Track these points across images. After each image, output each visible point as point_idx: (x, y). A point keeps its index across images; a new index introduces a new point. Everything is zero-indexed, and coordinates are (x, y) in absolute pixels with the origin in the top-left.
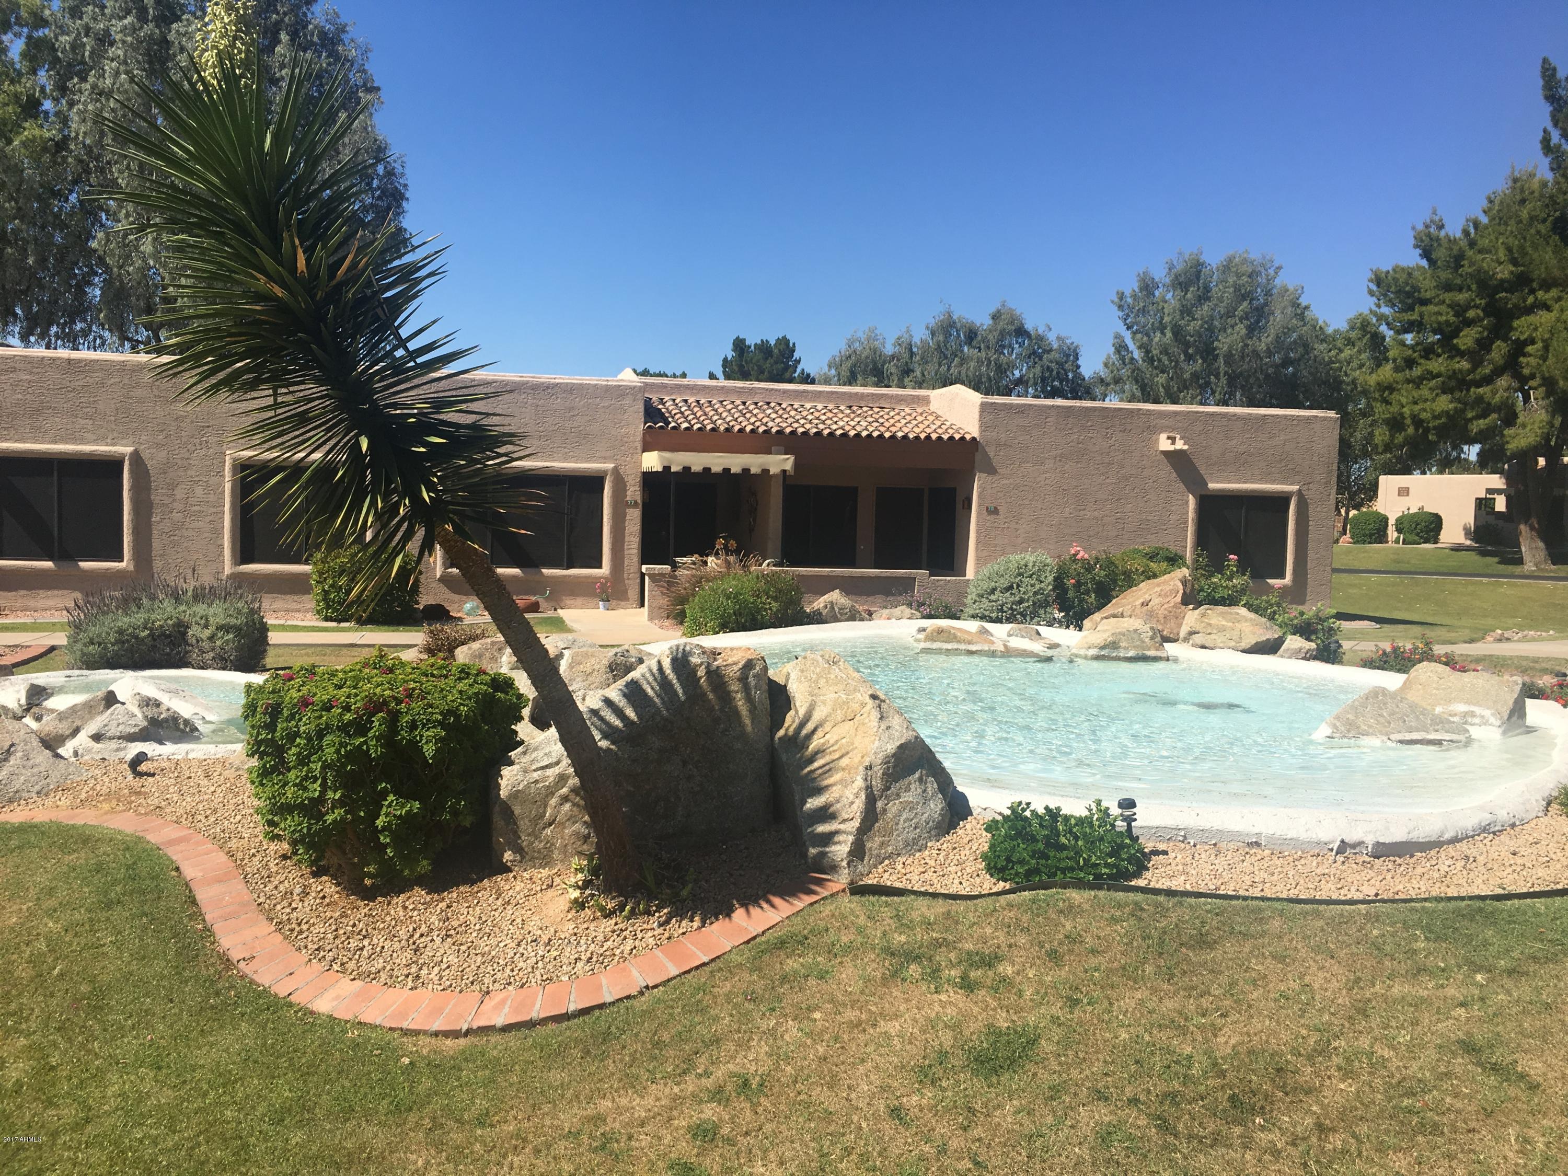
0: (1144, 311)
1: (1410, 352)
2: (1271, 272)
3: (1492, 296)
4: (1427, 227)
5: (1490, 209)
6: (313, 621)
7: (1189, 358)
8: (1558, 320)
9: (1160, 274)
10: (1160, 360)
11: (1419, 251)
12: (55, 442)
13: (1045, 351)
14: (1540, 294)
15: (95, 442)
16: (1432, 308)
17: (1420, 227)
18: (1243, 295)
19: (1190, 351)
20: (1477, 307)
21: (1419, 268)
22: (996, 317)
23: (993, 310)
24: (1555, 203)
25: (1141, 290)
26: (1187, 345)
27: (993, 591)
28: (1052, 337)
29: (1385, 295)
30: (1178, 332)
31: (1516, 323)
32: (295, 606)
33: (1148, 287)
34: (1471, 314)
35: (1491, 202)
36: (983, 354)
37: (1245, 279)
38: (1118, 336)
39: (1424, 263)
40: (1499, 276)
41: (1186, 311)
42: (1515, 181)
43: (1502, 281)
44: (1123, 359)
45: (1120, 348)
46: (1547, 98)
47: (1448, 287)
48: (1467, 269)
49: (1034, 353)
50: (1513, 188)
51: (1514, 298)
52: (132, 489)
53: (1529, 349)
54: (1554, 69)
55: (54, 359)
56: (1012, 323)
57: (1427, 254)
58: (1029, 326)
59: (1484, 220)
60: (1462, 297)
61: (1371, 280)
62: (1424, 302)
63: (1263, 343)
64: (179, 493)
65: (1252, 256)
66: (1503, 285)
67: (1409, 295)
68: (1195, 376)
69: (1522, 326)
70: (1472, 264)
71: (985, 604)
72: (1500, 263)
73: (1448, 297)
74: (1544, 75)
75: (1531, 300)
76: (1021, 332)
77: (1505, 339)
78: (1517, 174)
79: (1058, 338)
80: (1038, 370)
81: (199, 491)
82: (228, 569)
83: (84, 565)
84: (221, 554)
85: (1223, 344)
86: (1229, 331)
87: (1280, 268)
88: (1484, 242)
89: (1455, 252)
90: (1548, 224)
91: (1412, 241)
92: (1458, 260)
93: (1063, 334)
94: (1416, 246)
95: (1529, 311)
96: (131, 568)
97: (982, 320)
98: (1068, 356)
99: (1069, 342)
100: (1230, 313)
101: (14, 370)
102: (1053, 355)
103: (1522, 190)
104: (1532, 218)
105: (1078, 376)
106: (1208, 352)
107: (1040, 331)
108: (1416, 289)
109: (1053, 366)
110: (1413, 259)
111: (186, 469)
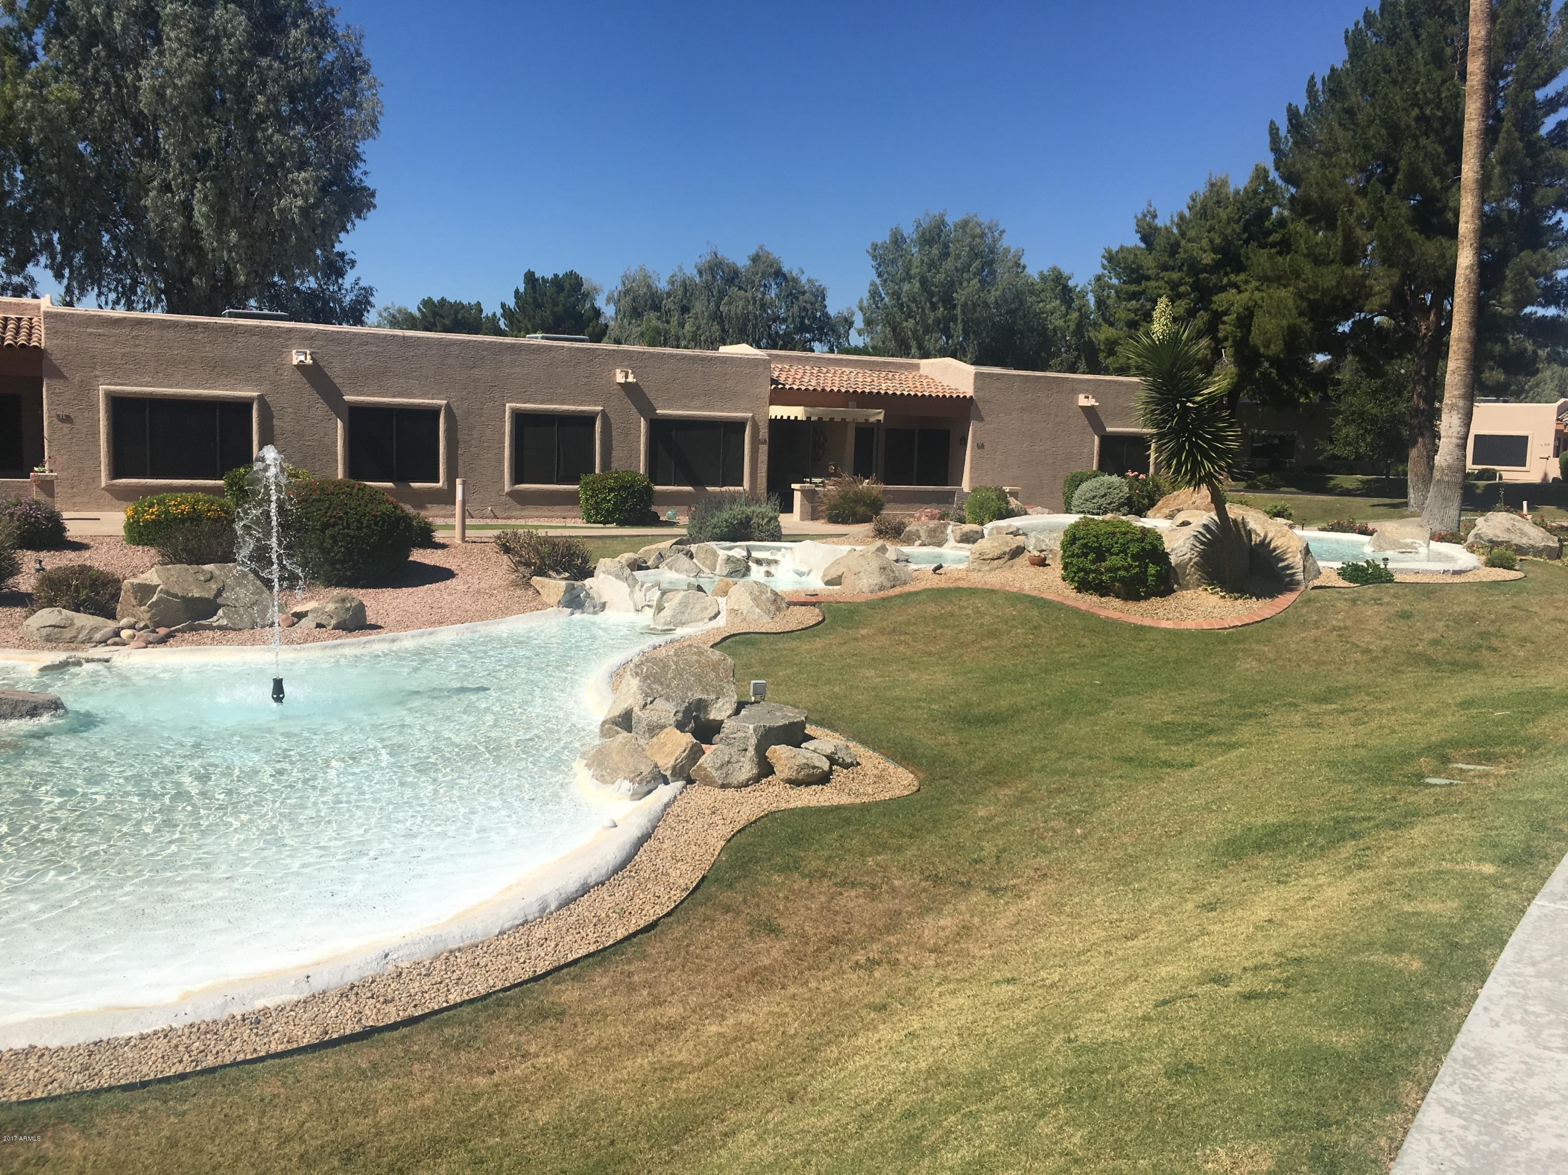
0: (893, 262)
1: (1133, 315)
2: (996, 234)
3: (1196, 275)
4: (1145, 216)
5: (1194, 206)
6: (580, 522)
7: (934, 308)
8: (1250, 299)
9: (909, 231)
10: (908, 307)
11: (1139, 235)
12: (394, 396)
13: (799, 292)
14: (1232, 276)
15: (421, 397)
16: (1153, 283)
17: (1140, 216)
18: (975, 254)
19: (934, 300)
20: (1186, 284)
21: (1139, 249)
22: (755, 259)
23: (752, 252)
24: (1244, 207)
25: (891, 242)
26: (932, 294)
27: (1094, 497)
28: (803, 280)
29: (1114, 269)
30: (924, 282)
31: (1215, 298)
32: (550, 514)
33: (897, 240)
34: (1182, 289)
35: (1194, 200)
36: (749, 294)
37: (978, 240)
38: (873, 284)
39: (1143, 245)
40: (1205, 262)
41: (933, 265)
42: (1212, 185)
43: (1207, 265)
44: (876, 303)
45: (874, 294)
46: (1272, 150)
47: (1165, 268)
48: (1181, 255)
49: (791, 294)
50: (1211, 191)
51: (1214, 278)
52: (446, 431)
53: (1225, 318)
54: (1278, 129)
55: (394, 336)
56: (771, 266)
57: (1144, 239)
58: (785, 269)
59: (1187, 213)
60: (1175, 276)
61: (1103, 257)
62: (1148, 278)
63: (993, 295)
64: (476, 434)
65: (981, 219)
66: (1207, 269)
67: (1133, 271)
68: (937, 321)
69: (1220, 300)
70: (1186, 251)
71: (1090, 505)
72: (1205, 251)
73: (1166, 275)
74: (1271, 134)
75: (1225, 281)
76: (779, 274)
77: (1206, 309)
78: (1213, 180)
79: (809, 281)
80: (796, 309)
81: (488, 432)
82: (507, 488)
83: (415, 485)
84: (502, 477)
85: (960, 296)
86: (965, 284)
87: (1003, 232)
88: (1191, 233)
89: (1172, 241)
90: (1241, 224)
91: (1135, 228)
92: (1174, 248)
93: (813, 277)
94: (1137, 232)
95: (1223, 289)
96: (446, 487)
97: (742, 261)
98: (816, 296)
99: (817, 284)
100: (966, 268)
101: (366, 344)
102: (807, 296)
103: (1218, 193)
104: (1229, 220)
105: (826, 315)
106: (948, 301)
107: (794, 274)
108: (1140, 267)
109: (808, 306)
110: (1134, 241)
111: (481, 416)
